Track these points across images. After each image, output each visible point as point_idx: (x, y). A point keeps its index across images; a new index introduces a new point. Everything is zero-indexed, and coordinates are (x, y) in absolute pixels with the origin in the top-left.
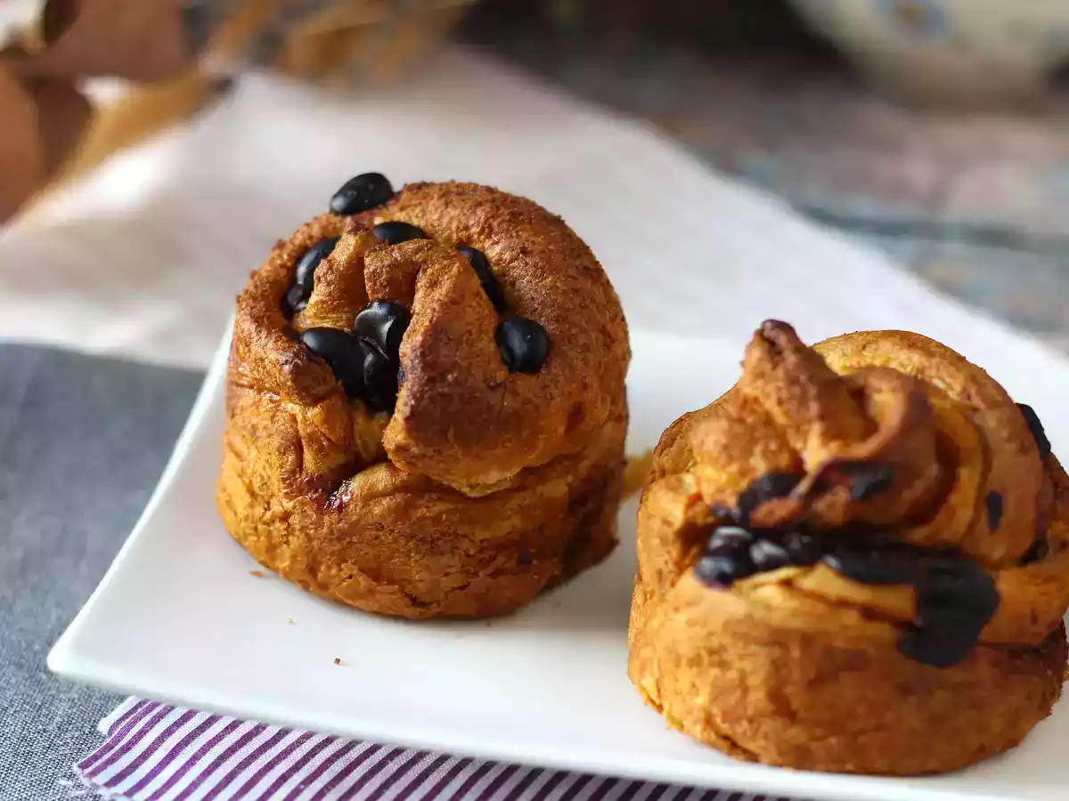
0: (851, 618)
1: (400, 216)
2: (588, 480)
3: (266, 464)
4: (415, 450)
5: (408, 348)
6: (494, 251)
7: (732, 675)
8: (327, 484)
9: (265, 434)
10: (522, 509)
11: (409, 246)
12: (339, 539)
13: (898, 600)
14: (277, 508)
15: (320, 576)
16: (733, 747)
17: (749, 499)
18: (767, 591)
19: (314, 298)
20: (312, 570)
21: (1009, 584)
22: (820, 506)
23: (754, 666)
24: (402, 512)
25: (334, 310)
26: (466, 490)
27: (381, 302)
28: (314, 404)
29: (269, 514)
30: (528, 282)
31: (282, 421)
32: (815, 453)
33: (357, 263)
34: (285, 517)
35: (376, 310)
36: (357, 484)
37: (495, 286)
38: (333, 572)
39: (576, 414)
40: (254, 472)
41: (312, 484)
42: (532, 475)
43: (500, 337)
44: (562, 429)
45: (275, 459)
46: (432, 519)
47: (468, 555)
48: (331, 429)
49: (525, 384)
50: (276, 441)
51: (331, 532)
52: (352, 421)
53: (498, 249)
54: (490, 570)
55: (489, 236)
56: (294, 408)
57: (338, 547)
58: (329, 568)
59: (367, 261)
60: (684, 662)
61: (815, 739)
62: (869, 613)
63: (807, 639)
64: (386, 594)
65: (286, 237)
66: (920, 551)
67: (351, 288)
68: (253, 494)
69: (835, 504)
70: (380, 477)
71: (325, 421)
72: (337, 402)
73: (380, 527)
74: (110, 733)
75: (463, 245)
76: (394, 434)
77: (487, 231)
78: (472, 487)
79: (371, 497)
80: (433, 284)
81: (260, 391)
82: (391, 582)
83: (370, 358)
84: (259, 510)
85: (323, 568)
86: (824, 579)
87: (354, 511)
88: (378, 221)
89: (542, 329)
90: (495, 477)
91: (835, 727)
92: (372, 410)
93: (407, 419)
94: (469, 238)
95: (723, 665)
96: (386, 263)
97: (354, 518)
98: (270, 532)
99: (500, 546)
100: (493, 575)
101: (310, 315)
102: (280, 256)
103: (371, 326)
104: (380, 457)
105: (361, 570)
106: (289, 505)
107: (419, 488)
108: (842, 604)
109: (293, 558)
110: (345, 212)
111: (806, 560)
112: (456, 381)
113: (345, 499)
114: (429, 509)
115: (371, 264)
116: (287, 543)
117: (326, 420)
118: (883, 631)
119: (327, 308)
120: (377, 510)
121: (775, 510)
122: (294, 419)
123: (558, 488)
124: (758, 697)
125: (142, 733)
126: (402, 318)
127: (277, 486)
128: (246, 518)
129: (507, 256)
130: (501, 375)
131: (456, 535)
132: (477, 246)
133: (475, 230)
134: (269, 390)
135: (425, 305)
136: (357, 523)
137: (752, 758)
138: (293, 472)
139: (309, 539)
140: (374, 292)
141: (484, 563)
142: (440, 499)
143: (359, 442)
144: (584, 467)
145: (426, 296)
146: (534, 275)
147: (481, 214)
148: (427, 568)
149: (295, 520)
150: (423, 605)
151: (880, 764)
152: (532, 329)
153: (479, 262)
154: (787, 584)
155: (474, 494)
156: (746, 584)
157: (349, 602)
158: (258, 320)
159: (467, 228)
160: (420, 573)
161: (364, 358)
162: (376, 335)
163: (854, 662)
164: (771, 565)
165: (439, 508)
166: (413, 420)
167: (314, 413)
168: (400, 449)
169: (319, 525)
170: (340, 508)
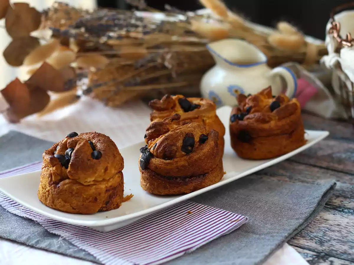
2: (111, 187)
3: (45, 181)
4: (72, 172)
6: (94, 141)
8: (56, 183)
9: (46, 175)
10: (95, 189)
12: (58, 194)
14: (47, 189)
15: (55, 204)
20: (53, 202)
24: (70, 187)
25: (61, 151)
27: (70, 148)
28: (54, 166)
29: (45, 191)
30: (99, 146)
31: (48, 172)
33: (66, 142)
34: (48, 191)
35: (69, 150)
36: (62, 183)
37: (93, 147)
38: (57, 201)
39: (106, 169)
40: (44, 184)
41: (54, 183)
45: (47, 179)
46: (77, 189)
47: (84, 198)
48: (58, 171)
50: (48, 175)
51: (57, 192)
52: (62, 169)
54: (88, 201)
55: (94, 139)
56: (51, 168)
57: (58, 196)
58: (56, 201)
64: (68, 206)
67: (65, 147)
68: (43, 188)
70: (67, 181)
73: (66, 190)
75: (89, 141)
76: (69, 169)
78: (85, 182)
79: (65, 184)
80: (79, 144)
81: (46, 167)
82: (68, 203)
83: (67, 159)
85: (55, 201)
87: (61, 188)
89: (101, 153)
94: (90, 139)
96: (71, 140)
98: (46, 195)
99: (90, 196)
105: (62, 200)
106: (49, 188)
109: (50, 200)
112: (81, 158)
113: (60, 186)
115: (69, 141)
116: (49, 197)
117: (57, 169)
120: (65, 187)
122: (51, 171)
123: (103, 186)
126: (73, 150)
127: (47, 185)
128: (41, 193)
129: (96, 142)
130: (91, 158)
131: (81, 193)
132: (91, 141)
135: (77, 147)
136: (61, 190)
138: (50, 181)
139: (53, 195)
140: (69, 146)
141: (87, 199)
142: (78, 185)
143: (63, 174)
144: (110, 183)
146: (101, 144)
148: (76, 200)
149: (50, 191)
150: (75, 210)
152: (99, 152)
153: (91, 144)
155: (85, 184)
157: (60, 209)
160: (74, 201)
162: (68, 154)
165: (78, 187)
166: (71, 166)
167: (54, 168)
168: (70, 173)
169: (54, 191)
170: (58, 187)
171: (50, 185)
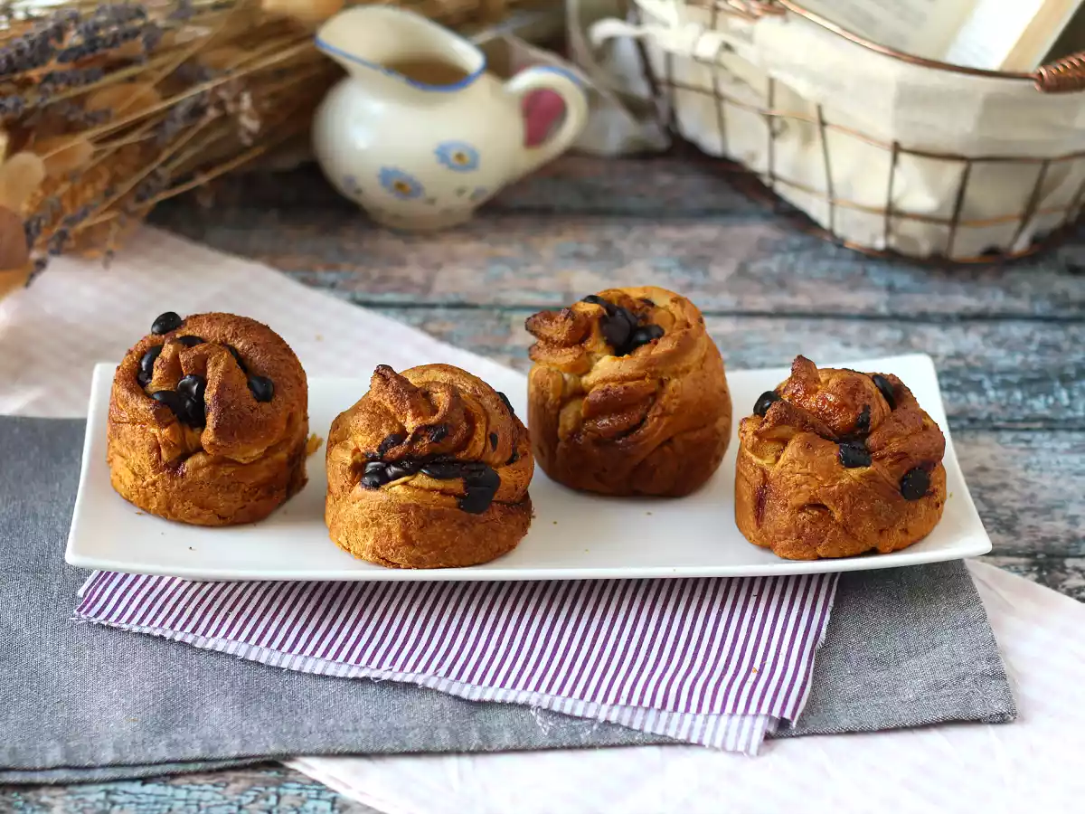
0: (436, 496)
1: (189, 333)
2: (295, 450)
3: (141, 458)
4: (218, 444)
5: (209, 396)
6: (239, 345)
7: (384, 529)
8: (174, 466)
9: (140, 444)
10: (267, 466)
11: (200, 347)
12: (182, 491)
13: (456, 485)
14: (149, 480)
15: (173, 510)
16: (387, 563)
17: (383, 448)
18: (397, 488)
19: (155, 377)
20: (169, 508)
21: (503, 473)
22: (417, 447)
23: (394, 524)
24: (213, 474)
25: (167, 381)
26: (242, 460)
27: (191, 375)
28: (166, 427)
29: (145, 483)
30: (257, 358)
31: (149, 439)
32: (410, 424)
33: (176, 357)
34: (154, 484)
35: (187, 379)
36: (189, 463)
37: (241, 360)
38: (180, 507)
39: (290, 420)
40: (134, 464)
41: (167, 466)
42: (270, 451)
43: (250, 385)
44: (284, 427)
45: (146, 456)
46: (228, 476)
47: (245, 492)
48: (175, 438)
49: (266, 406)
50: (146, 447)
51: (179, 488)
52: (184, 435)
53: (241, 344)
54: (255, 497)
55: (236, 338)
56: (155, 431)
57: (182, 495)
58: (177, 506)
59: (181, 356)
60: (360, 526)
61: (424, 553)
62: (443, 492)
63: (417, 507)
64: (207, 515)
65: (132, 348)
66: (463, 463)
67: (174, 368)
68: (134, 474)
69: (424, 445)
70: (200, 459)
71: (171, 435)
72: (176, 425)
73: (202, 483)
74: (85, 596)
75: (224, 344)
76: (208, 436)
77: (235, 336)
78: (244, 458)
79: (197, 468)
80: (216, 365)
81: (134, 424)
82: (208, 509)
83: (188, 403)
84: (140, 482)
85: (175, 506)
86: (422, 480)
87: (189, 477)
88: (178, 336)
89: (269, 380)
90: (256, 452)
91: (433, 546)
92: (192, 427)
93: (215, 429)
94: (226, 340)
95: (379, 525)
96: (192, 356)
97: (190, 480)
98: (146, 492)
99: (258, 486)
100: (257, 500)
101: (154, 384)
102: (132, 358)
103: (186, 388)
104: (200, 449)
105: (194, 504)
106: (155, 477)
107: (220, 461)
108: (432, 490)
109: (159, 504)
110: (161, 333)
111: (412, 472)
112: (236, 409)
113: (185, 471)
114: (226, 471)
115: (183, 358)
116: (155, 495)
117: (173, 433)
118: (452, 500)
119: (162, 381)
120: (200, 475)
121: (398, 450)
122: (154, 435)
123: (282, 455)
124: (396, 537)
125: (102, 593)
126: (203, 384)
127: (147, 467)
128: (132, 487)
129: (246, 347)
130: (255, 403)
131: (238, 483)
132: (231, 343)
133: (228, 336)
134: (140, 423)
135: (213, 374)
136: (191, 482)
137: (397, 566)
138: (157, 461)
139: (167, 492)
140: (187, 370)
141: (251, 495)
142: (229, 467)
143: (188, 443)
144: (293, 444)
145: (213, 370)
146: (261, 355)
147: (230, 328)
148: (225, 500)
149: (159, 485)
150: (224, 518)
151: (455, 562)
152: (263, 380)
153: (233, 350)
154: (405, 483)
155: (245, 462)
156: (386, 487)
157: (188, 521)
158: (130, 390)
159: (224, 335)
160: (222, 502)
161: (185, 402)
162: (191, 393)
163: (440, 516)
164: (397, 476)
165: (229, 470)
166: (217, 430)
167: (165, 432)
168: (212, 444)
169: (172, 485)
170: (182, 475)
171: (156, 467)
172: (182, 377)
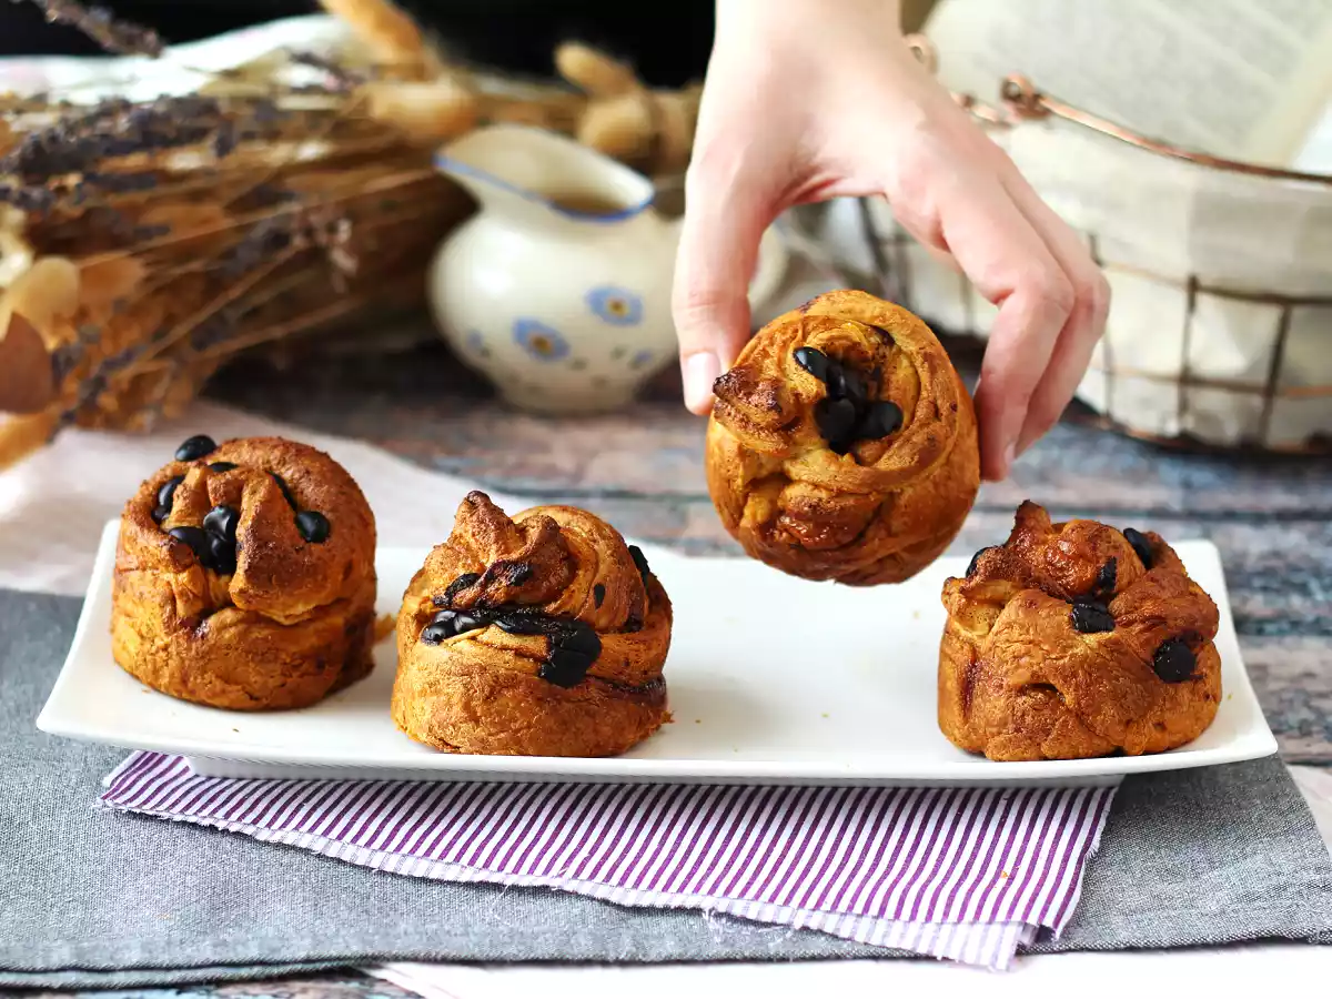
0: (509, 656)
1: (223, 459)
2: (356, 616)
3: (151, 615)
4: (251, 591)
5: (242, 531)
6: (288, 473)
7: (443, 698)
8: (192, 624)
9: (150, 596)
10: (317, 632)
11: (236, 472)
12: (203, 657)
13: (537, 644)
14: (159, 643)
15: (190, 685)
16: (444, 745)
17: (451, 591)
18: (462, 643)
19: (175, 509)
20: (184, 682)
22: (491, 589)
23: (455, 689)
24: (242, 636)
25: (190, 515)
26: (282, 620)
27: (221, 507)
28: (184, 570)
29: (154, 649)
30: (311, 492)
31: (161, 588)
33: (202, 485)
34: (165, 648)
35: (217, 512)
36: (212, 621)
37: (289, 493)
38: (199, 681)
39: (348, 569)
40: (142, 623)
41: (183, 624)
42: (321, 611)
43: (298, 522)
44: (341, 577)
45: (157, 610)
46: (262, 639)
47: (285, 664)
48: (194, 585)
49: (316, 548)
50: (158, 599)
51: (198, 654)
52: (207, 580)
53: (290, 472)
54: (300, 672)
55: (284, 465)
56: (169, 576)
57: (202, 663)
58: (196, 678)
59: (209, 482)
60: (416, 694)
61: (491, 735)
62: (519, 653)
63: (483, 669)
64: (235, 693)
65: (148, 478)
66: (550, 617)
67: (200, 500)
68: (142, 637)
69: (498, 590)
70: (228, 615)
71: (190, 581)
72: (197, 568)
73: (228, 647)
75: (269, 471)
76: (238, 582)
77: (282, 462)
78: (287, 617)
79: (224, 627)
80: (254, 492)
81: (144, 569)
82: (237, 683)
83: (215, 543)
84: (147, 645)
85: (192, 679)
86: (495, 634)
87: (212, 638)
88: (209, 463)
89: (323, 517)
90: (300, 609)
91: (503, 727)
92: (219, 574)
93: (246, 571)
94: (271, 468)
95: (437, 692)
96: (223, 481)
97: (213, 642)
98: (155, 660)
99: (304, 657)
100: (301, 676)
101: (171, 522)
102: (147, 489)
103: (213, 524)
104: (228, 604)
105: (217, 677)
106: (167, 640)
107: (254, 619)
108: (504, 648)
109: (171, 677)
110: (188, 458)
111: (484, 624)
112: (275, 547)
113: (206, 631)
114: (259, 633)
115: (211, 483)
116: (167, 665)
117: (192, 579)
118: (529, 664)
119: (184, 515)
120: (227, 636)
121: (466, 595)
122: (169, 583)
123: (338, 620)
124: (457, 710)
126: (235, 516)
127: (159, 629)
128: (137, 654)
129: (297, 476)
130: (302, 543)
131: (277, 650)
132: (277, 472)
133: (274, 463)
134: (150, 568)
135: (250, 505)
136: (214, 645)
137: (458, 750)
138: (170, 618)
139: (182, 660)
140: (216, 500)
141: (296, 667)
142: (266, 628)
143: (212, 594)
144: (353, 608)
145: (250, 499)
146: (316, 486)
147: (277, 453)
148: (259, 673)
149: (172, 649)
150: (257, 699)
152: (316, 516)
153: (279, 480)
154: (473, 638)
155: (287, 622)
156: (450, 641)
157: (209, 701)
158: (141, 524)
159: (268, 462)
160: (255, 677)
161: (211, 543)
162: (220, 531)
163: (511, 682)
164: (466, 628)
165: (265, 632)
166: (251, 573)
167: (184, 577)
168: (242, 592)
169: (189, 649)
170: (202, 637)
171: (170, 627)
172: (209, 508)
